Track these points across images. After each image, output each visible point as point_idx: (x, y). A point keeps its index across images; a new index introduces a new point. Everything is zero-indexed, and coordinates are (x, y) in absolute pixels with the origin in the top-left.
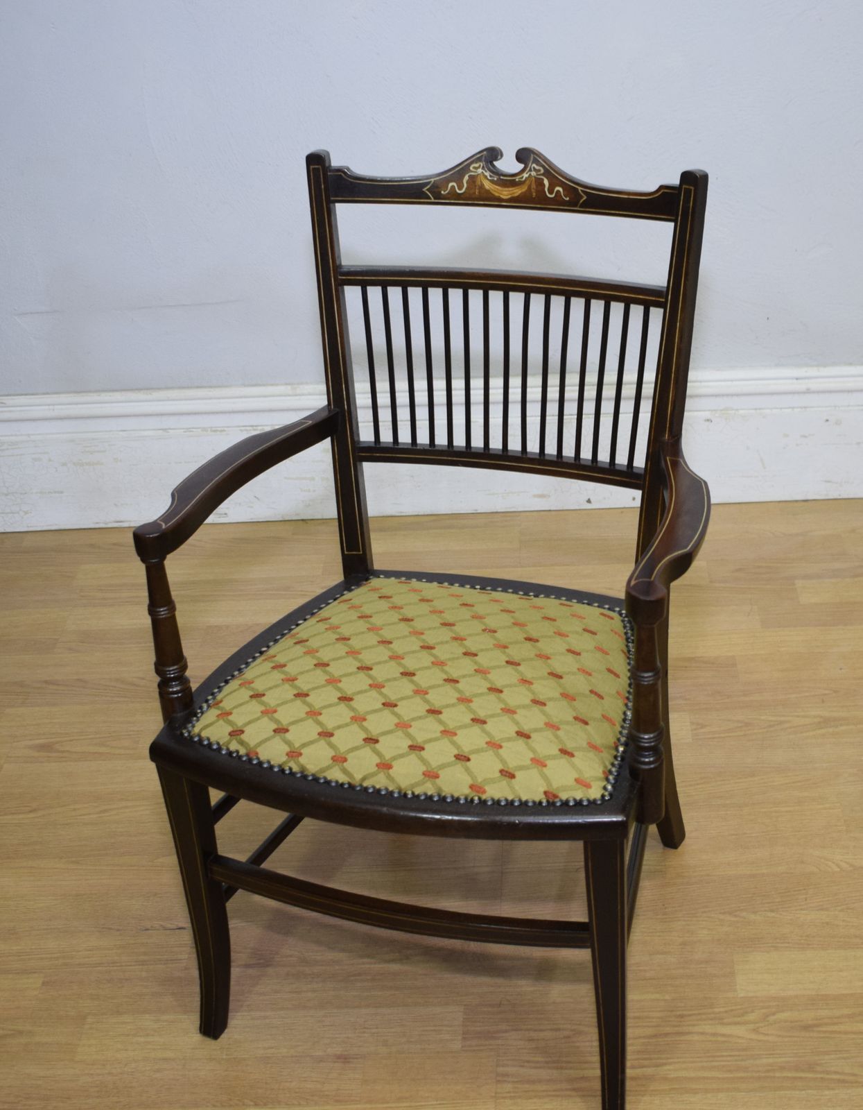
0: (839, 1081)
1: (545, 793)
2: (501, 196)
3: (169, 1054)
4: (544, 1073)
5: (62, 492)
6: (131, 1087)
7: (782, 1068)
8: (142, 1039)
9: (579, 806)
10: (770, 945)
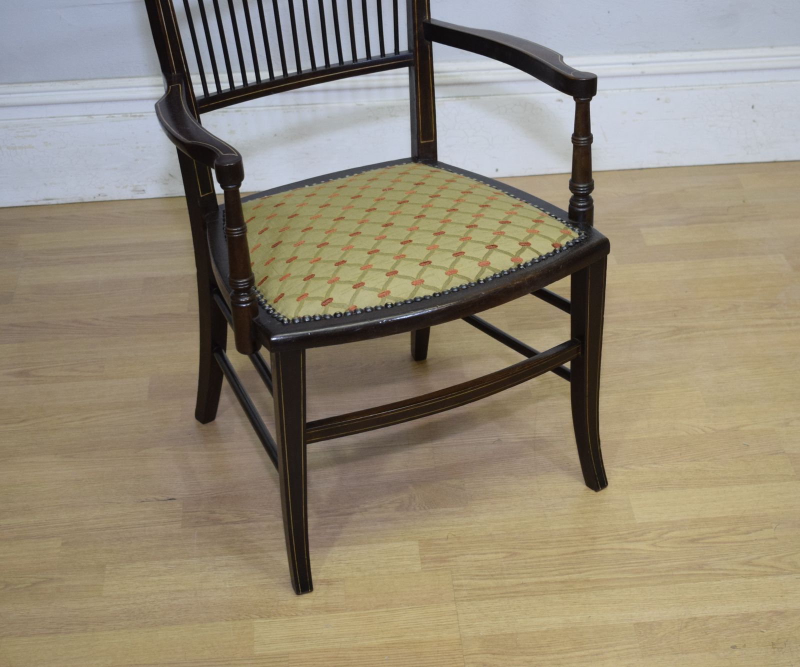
0: (724, 575)
3: (181, 587)
6: (154, 612)
10: (657, 487)
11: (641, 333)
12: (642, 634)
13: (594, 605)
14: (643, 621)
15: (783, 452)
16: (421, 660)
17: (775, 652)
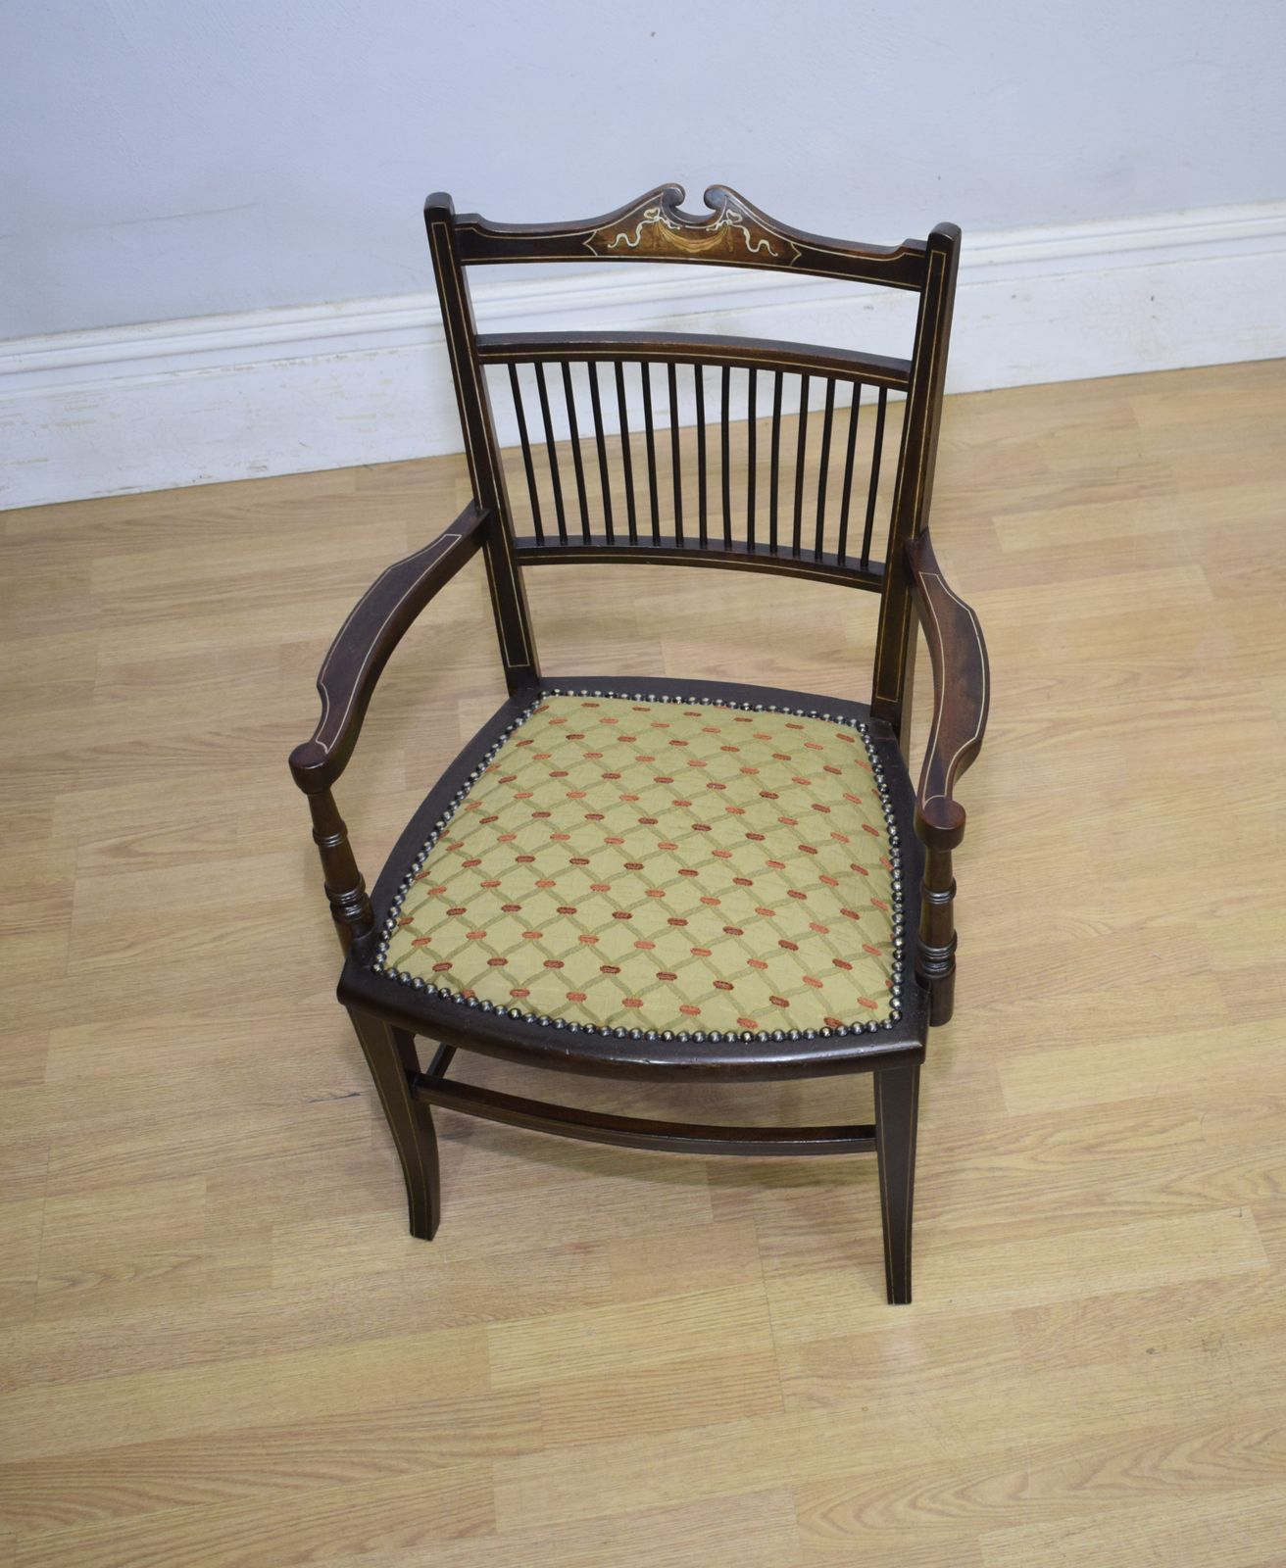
0: (1133, 1213)
1: (826, 1020)
2: (688, 250)
3: (381, 1266)
4: (812, 1241)
5: (46, 460)
6: (347, 1314)
7: (1070, 1204)
8: (344, 1250)
9: (866, 1034)
10: (1035, 1044)
11: (1001, 735)
12: (1024, 1332)
13: (956, 1279)
14: (1023, 1307)
15: (1210, 970)
16: (724, 1392)
17: (1206, 1358)
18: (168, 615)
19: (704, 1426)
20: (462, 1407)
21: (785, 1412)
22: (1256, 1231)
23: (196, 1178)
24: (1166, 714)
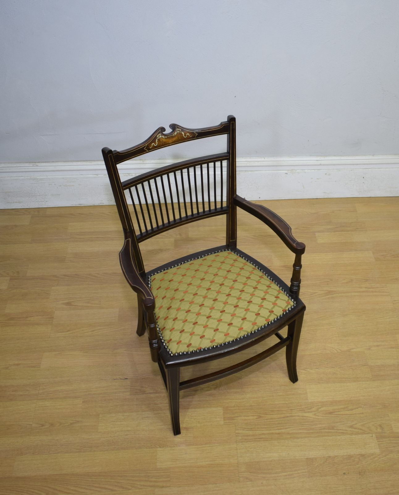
3: (129, 429)
5: (59, 195)
6: (118, 442)
7: (324, 429)
8: (119, 423)
10: (317, 382)
12: (309, 465)
15: (368, 365)
16: (222, 474)
17: (360, 477)
18: (88, 240)
19: (216, 484)
20: (148, 472)
21: (239, 482)
22: (376, 441)
23: (80, 399)
24: (360, 292)
